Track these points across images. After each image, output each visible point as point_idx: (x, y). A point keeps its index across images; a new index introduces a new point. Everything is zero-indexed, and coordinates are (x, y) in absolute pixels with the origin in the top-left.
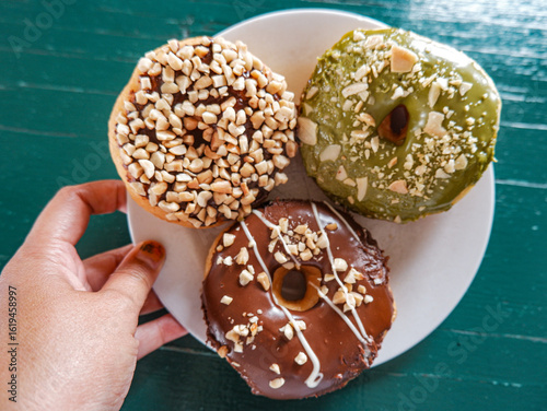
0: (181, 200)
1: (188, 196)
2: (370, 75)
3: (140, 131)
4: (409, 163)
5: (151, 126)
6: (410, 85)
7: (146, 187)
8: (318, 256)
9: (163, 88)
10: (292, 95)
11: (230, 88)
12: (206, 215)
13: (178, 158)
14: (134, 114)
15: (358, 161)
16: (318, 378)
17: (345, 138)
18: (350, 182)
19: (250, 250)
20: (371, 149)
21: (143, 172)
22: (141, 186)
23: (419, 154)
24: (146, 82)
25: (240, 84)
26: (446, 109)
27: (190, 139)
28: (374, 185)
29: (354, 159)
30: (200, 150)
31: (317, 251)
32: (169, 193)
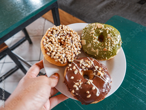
0: (59, 56)
1: (60, 55)
2: (94, 29)
3: (49, 42)
4: (106, 44)
5: (51, 40)
6: (103, 30)
7: (51, 53)
8: (91, 66)
9: (53, 33)
10: (79, 35)
11: (67, 33)
12: (64, 60)
13: (57, 47)
14: (48, 38)
15: (96, 46)
16: (99, 93)
17: (92, 42)
18: (95, 51)
19: (76, 67)
20: (98, 43)
21: (50, 50)
22: (49, 53)
23: (108, 42)
24: (50, 32)
25: (69, 32)
26: (110, 33)
27: (59, 44)
28: (100, 50)
29: (95, 46)
30: (62, 46)
31: (91, 65)
32: (56, 54)
